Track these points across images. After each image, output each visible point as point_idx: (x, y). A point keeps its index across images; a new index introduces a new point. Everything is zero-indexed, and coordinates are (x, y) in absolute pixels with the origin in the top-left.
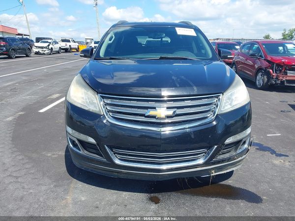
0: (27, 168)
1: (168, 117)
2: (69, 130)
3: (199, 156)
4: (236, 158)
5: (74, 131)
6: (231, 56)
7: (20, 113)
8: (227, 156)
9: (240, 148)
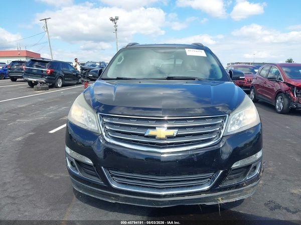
0: (26, 190)
1: (169, 137)
2: (68, 150)
3: (203, 181)
4: (245, 184)
5: (73, 151)
6: (244, 77)
7: (30, 134)
8: (235, 182)
9: (250, 174)
